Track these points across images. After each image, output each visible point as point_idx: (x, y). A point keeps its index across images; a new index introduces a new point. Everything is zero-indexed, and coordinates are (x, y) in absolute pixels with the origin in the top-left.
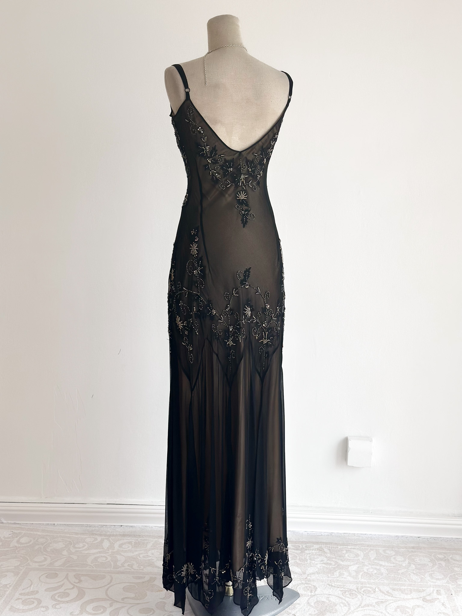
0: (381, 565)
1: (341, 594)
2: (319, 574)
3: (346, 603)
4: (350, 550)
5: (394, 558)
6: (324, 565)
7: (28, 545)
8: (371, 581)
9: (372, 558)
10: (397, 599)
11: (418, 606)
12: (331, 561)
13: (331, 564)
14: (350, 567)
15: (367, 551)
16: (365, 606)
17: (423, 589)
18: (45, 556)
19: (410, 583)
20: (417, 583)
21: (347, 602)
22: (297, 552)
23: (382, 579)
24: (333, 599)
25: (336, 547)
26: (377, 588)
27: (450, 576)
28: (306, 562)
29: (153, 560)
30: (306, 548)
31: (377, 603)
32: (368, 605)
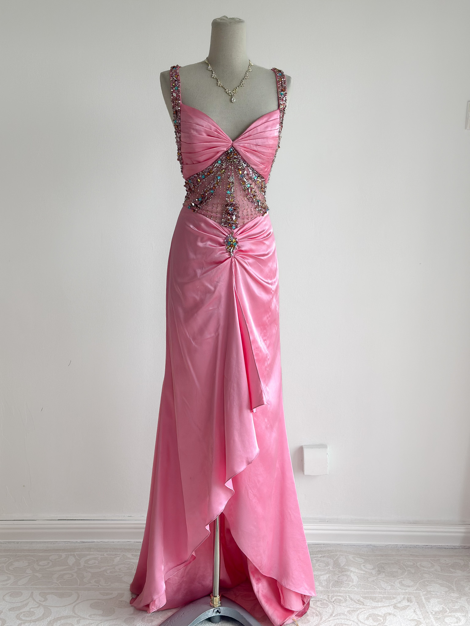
3: (317, 612)
4: (319, 559)
5: (364, 565)
10: (368, 607)
11: (390, 614)
16: (337, 615)
17: (394, 596)
19: (381, 591)
20: (387, 591)
21: (319, 612)
23: (353, 587)
26: (347, 596)
27: (420, 582)
29: (121, 575)
31: (348, 612)
32: (340, 614)
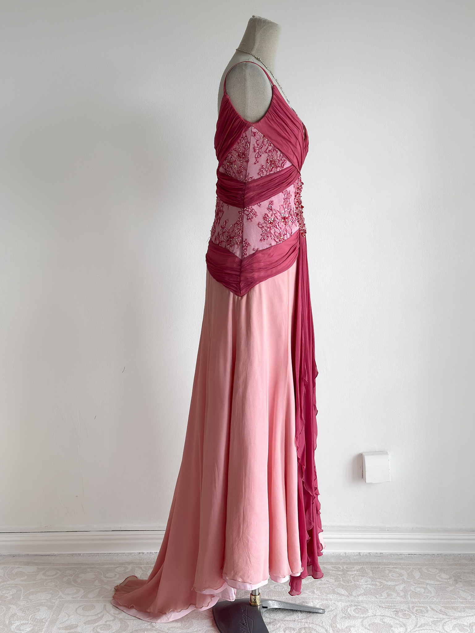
0: (427, 584)
1: (394, 615)
2: (366, 595)
3: (401, 623)
4: (391, 569)
5: (439, 576)
6: (369, 586)
7: (56, 576)
8: (421, 600)
9: (417, 578)
10: (452, 617)
12: (375, 581)
13: (376, 585)
14: (397, 588)
15: (410, 571)
16: (421, 626)
18: (76, 588)
19: (461, 600)
20: (467, 600)
22: (340, 573)
23: (432, 598)
24: (387, 620)
25: (378, 567)
26: (429, 607)
28: (350, 584)
30: (346, 569)
31: (432, 622)
32: (425, 625)
